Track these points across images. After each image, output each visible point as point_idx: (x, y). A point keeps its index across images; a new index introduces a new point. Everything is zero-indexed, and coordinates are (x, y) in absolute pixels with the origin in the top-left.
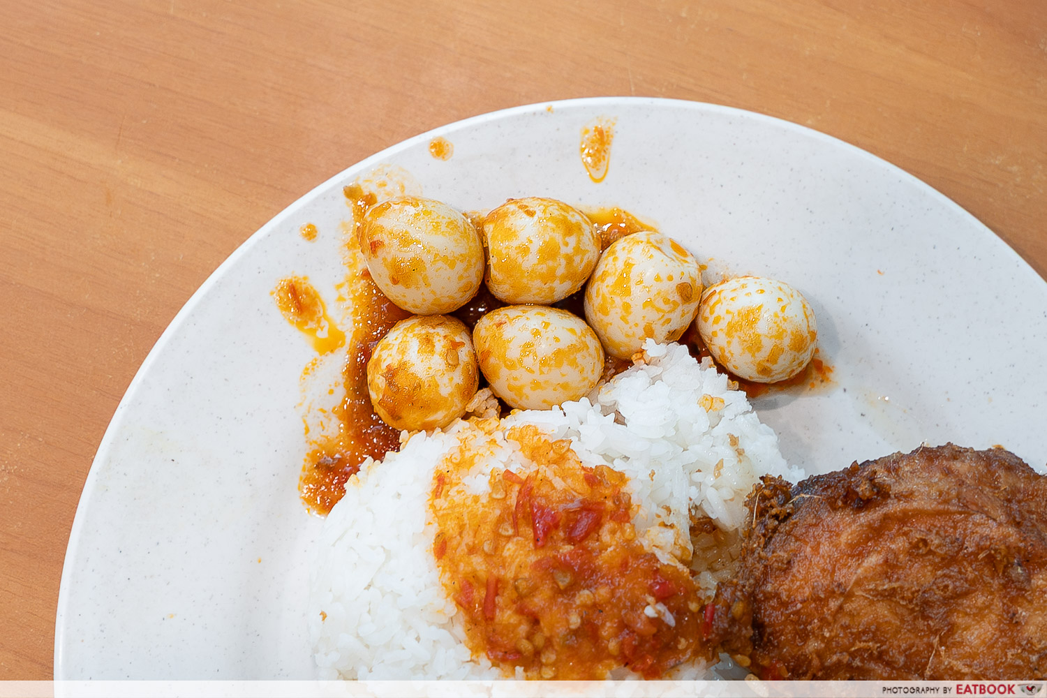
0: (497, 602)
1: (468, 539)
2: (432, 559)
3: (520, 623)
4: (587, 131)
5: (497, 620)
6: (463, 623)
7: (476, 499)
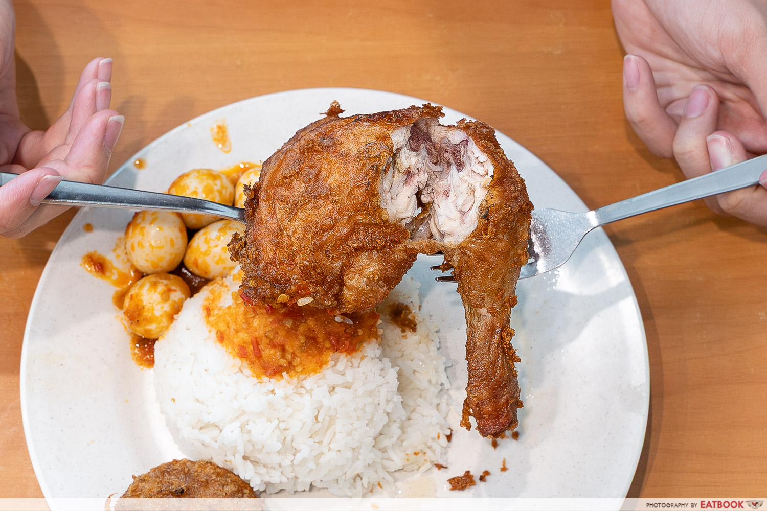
0: (260, 348)
1: (233, 326)
2: (219, 345)
3: (276, 352)
4: (212, 130)
5: (264, 356)
6: (247, 366)
7: (229, 307)
